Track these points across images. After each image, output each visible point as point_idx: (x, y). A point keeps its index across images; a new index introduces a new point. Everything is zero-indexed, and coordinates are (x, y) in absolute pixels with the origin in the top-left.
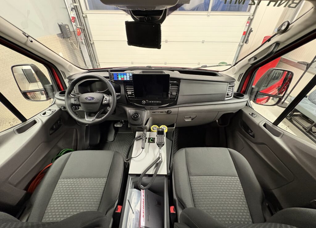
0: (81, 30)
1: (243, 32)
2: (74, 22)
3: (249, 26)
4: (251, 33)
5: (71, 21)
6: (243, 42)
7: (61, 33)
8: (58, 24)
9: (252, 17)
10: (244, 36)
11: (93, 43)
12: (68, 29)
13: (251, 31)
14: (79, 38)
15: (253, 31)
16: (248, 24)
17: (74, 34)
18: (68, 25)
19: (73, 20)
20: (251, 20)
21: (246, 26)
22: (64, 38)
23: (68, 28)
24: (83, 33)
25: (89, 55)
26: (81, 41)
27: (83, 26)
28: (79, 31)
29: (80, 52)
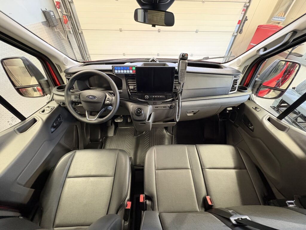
0: (68, 17)
1: (238, 21)
2: (59, 8)
3: (245, 14)
4: (246, 21)
5: (55, 7)
6: (237, 32)
7: (46, 21)
8: (42, 10)
9: (248, 4)
10: (239, 25)
11: (82, 32)
12: (53, 17)
13: (246, 20)
14: (66, 26)
15: (248, 19)
16: (243, 12)
17: (60, 22)
18: (53, 11)
19: (58, 6)
20: (247, 7)
21: (242, 14)
22: (50, 26)
23: (53, 14)
24: (70, 21)
25: (78, 45)
26: (68, 30)
27: (69, 13)
28: (65, 18)
29: (68, 42)
